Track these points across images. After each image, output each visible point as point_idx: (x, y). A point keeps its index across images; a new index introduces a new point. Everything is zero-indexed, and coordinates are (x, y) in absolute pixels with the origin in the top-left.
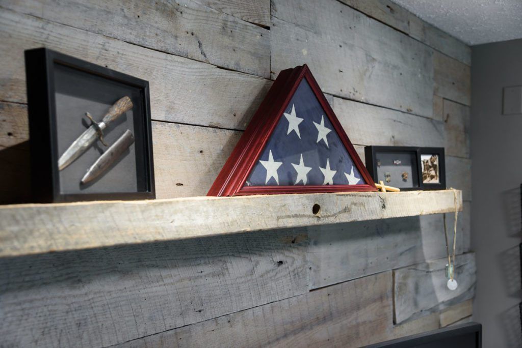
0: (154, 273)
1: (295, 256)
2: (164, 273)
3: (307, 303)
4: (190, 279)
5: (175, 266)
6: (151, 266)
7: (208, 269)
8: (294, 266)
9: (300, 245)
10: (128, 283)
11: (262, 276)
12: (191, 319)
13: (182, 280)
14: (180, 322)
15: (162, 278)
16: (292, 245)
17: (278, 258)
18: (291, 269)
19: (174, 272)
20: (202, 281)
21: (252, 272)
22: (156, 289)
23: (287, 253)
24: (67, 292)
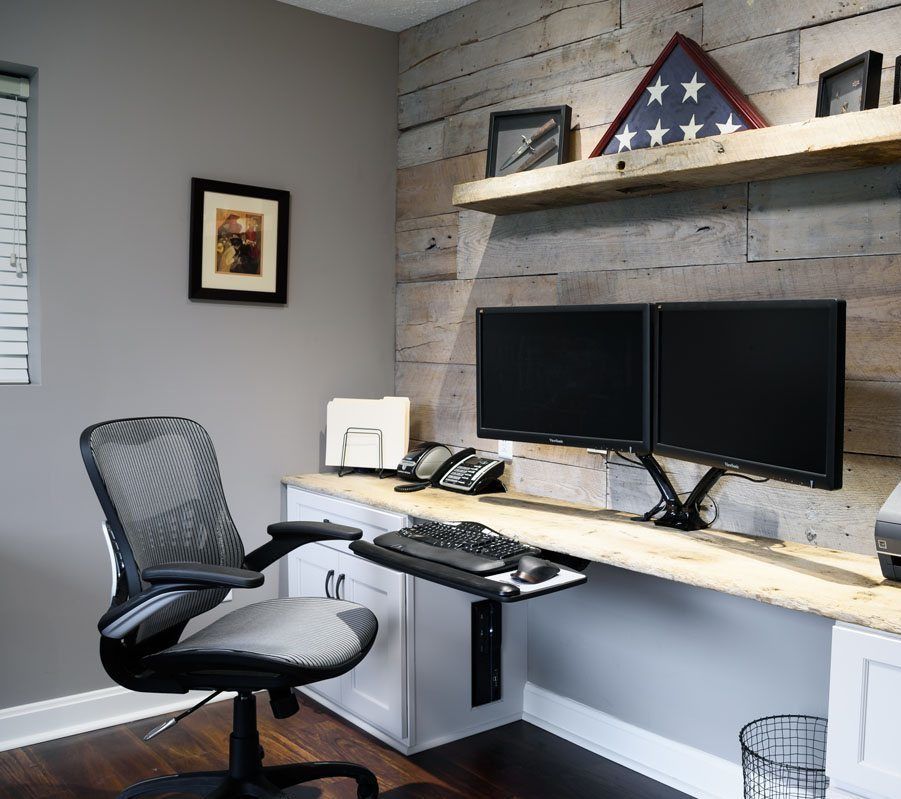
0: (594, 230)
1: (725, 222)
2: (600, 230)
3: (742, 274)
4: (618, 236)
5: (608, 226)
6: (595, 225)
7: (632, 229)
8: (725, 232)
9: (733, 211)
10: (580, 235)
11: (684, 239)
12: (618, 266)
13: (612, 236)
14: (610, 267)
15: (598, 234)
16: (723, 210)
17: (703, 223)
18: (721, 235)
19: (607, 230)
20: (628, 238)
21: (672, 235)
22: (595, 241)
23: (714, 219)
24: (552, 237)
